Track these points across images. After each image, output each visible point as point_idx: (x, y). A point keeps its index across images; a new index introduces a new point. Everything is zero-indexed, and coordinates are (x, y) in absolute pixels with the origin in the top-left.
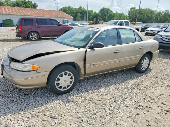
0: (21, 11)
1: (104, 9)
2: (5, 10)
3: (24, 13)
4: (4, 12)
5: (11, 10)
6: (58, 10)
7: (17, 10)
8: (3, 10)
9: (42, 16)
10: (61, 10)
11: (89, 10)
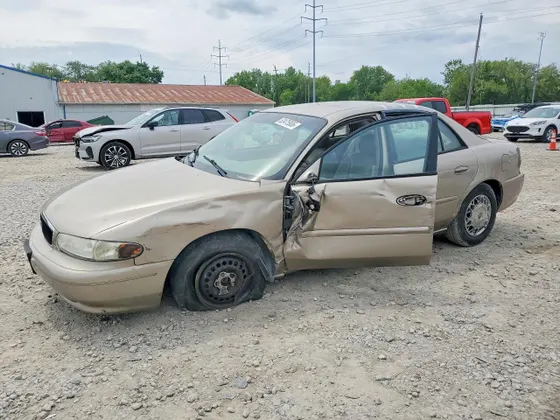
0: (128, 93)
1: (365, 70)
2: (89, 94)
3: (137, 97)
4: (88, 100)
5: (102, 94)
6: (223, 83)
7: (117, 90)
8: (84, 94)
9: (188, 102)
10: (230, 81)
11: (317, 76)
